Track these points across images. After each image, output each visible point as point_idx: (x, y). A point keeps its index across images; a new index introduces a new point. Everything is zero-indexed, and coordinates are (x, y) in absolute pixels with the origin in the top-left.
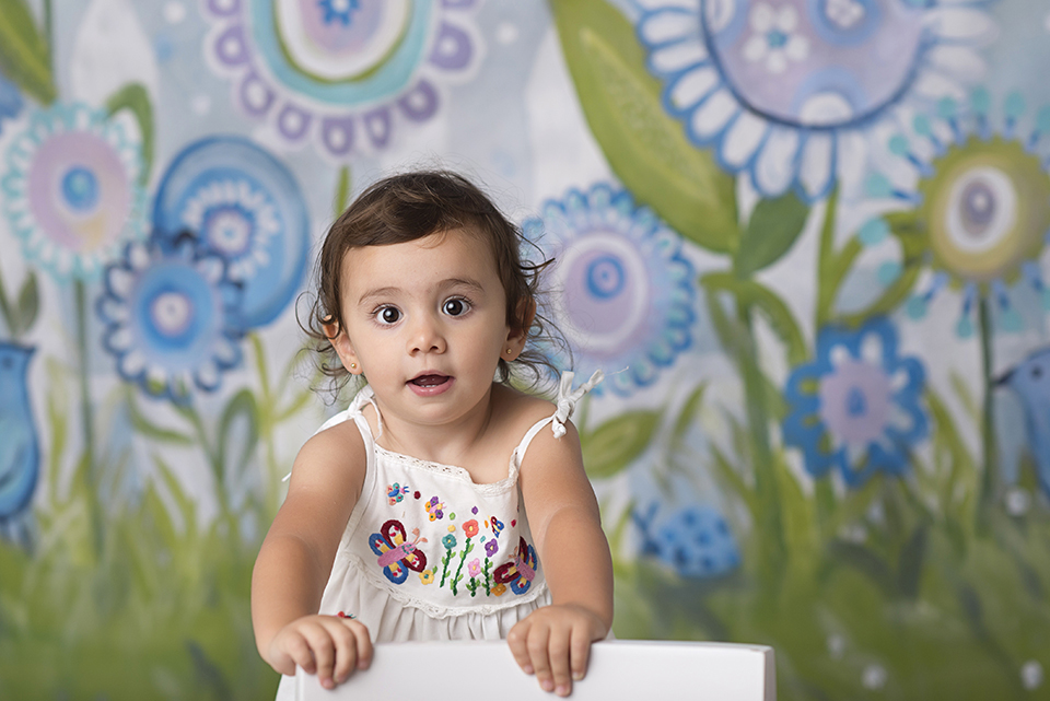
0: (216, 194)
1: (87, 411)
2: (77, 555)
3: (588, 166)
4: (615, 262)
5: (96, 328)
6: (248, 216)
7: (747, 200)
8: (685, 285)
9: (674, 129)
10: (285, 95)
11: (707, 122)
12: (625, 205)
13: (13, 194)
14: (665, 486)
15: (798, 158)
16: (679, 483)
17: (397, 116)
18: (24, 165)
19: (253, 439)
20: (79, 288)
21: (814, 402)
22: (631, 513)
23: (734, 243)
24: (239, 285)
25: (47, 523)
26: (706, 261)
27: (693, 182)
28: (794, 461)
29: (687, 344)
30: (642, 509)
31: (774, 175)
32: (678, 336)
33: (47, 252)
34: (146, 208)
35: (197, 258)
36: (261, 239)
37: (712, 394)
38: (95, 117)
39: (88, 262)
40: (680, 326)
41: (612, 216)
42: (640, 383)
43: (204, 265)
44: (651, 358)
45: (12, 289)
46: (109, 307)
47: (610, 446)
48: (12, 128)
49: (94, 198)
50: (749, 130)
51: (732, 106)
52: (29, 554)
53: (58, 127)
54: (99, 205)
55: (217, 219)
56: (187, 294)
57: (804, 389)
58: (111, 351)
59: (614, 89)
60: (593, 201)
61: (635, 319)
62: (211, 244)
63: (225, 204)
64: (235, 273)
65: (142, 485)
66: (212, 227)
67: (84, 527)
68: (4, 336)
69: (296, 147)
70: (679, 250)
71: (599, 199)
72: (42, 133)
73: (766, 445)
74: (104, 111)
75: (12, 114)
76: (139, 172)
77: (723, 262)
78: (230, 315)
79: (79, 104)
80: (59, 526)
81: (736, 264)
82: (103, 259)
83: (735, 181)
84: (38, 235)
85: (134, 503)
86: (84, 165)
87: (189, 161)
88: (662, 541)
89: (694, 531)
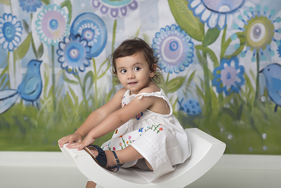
0: (85, 26)
1: (54, 76)
2: (49, 110)
3: (171, 21)
4: (176, 42)
5: (56, 57)
6: (93, 31)
7: (206, 29)
8: (192, 48)
9: (190, 12)
10: (102, 3)
11: (198, 11)
12: (179, 29)
13: (39, 25)
14: (185, 94)
15: (218, 19)
16: (188, 93)
17: (128, 8)
18: (41, 18)
19: (92, 83)
20: (53, 47)
21: (220, 76)
22: (177, 100)
23: (203, 39)
24: (90, 47)
25: (43, 102)
26: (196, 43)
27: (194, 25)
28: (214, 89)
29: (192, 62)
30: (180, 100)
31: (212, 23)
32: (190, 60)
33: (45, 39)
34: (69, 29)
35: (80, 41)
36: (96, 36)
37: (196, 73)
38: (58, 8)
39: (55, 41)
40: (190, 57)
41: (176, 32)
42: (181, 70)
43: (82, 42)
44: (184, 65)
45: (37, 47)
46: (59, 52)
47: (173, 85)
48: (39, 10)
49: (57, 26)
50: (207, 13)
51: (203, 7)
52: (39, 109)
53: (49, 10)
54: (58, 28)
55: (86, 31)
56: (78, 49)
57: (217, 72)
58: (60, 62)
59: (178, 3)
60: (172, 28)
61: (180, 56)
62: (84, 38)
63: (87, 28)
64: (89, 44)
65: (66, 93)
66: (84, 34)
67: (52, 103)
68: (35, 58)
69: (105, 15)
70: (190, 40)
71: (173, 28)
72: (46, 11)
73: (209, 85)
74: (60, 7)
75: (39, 6)
76: (68, 21)
77: (200, 43)
78: (88, 54)
79: (54, 5)
80: (45, 103)
81: (203, 43)
82: (59, 41)
83: (204, 25)
84: (43, 35)
85: (64, 97)
86: (55, 19)
87: (80, 18)
88: (184, 107)
89: (191, 105)
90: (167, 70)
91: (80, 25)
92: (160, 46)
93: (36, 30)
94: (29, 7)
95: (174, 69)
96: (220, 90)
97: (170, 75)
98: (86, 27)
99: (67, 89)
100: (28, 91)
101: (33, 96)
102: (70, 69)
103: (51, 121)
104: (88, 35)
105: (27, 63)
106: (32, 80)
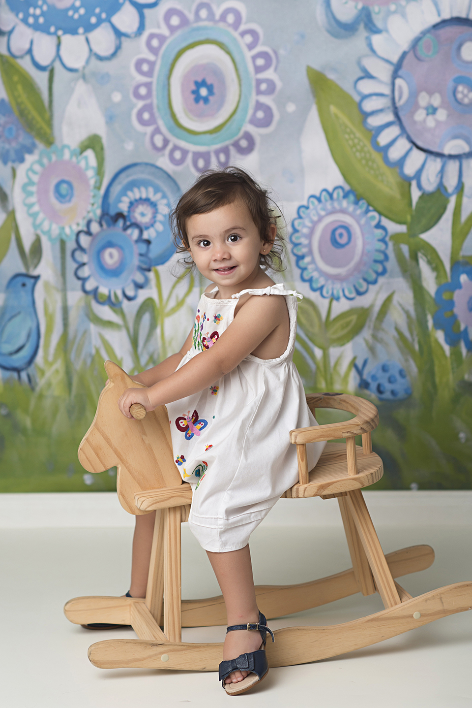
0: (136, 194)
1: (65, 310)
2: (57, 390)
3: (333, 178)
4: (346, 228)
5: (71, 266)
6: (154, 205)
7: (416, 194)
8: (383, 240)
9: (377, 157)
10: (174, 141)
11: (395, 154)
12: (352, 198)
13: (29, 194)
14: (372, 349)
15: (442, 172)
16: (379, 347)
17: (233, 151)
18: (35, 178)
19: (153, 326)
20: (63, 243)
21: (451, 303)
22: (353, 364)
23: (409, 218)
24: (148, 242)
25: (43, 373)
26: (393, 228)
27: (388, 185)
28: (440, 336)
29: (384, 272)
30: (360, 363)
31: (430, 182)
32: (380, 268)
33: (46, 226)
34: (99, 201)
35: (125, 228)
36: (160, 217)
37: (396, 298)
38: (73, 153)
39: (67, 230)
40: (381, 262)
41: (345, 203)
42: (359, 293)
43: (129, 231)
44: (365, 280)
45: (27, 245)
46: (78, 254)
47: (343, 328)
48: (29, 159)
49: (72, 196)
50: (417, 157)
51: (408, 145)
52: (33, 389)
53: (54, 158)
54: (74, 200)
55: (137, 207)
56: (120, 248)
57: (445, 296)
58: (79, 278)
59: (347, 136)
60: (335, 195)
61: (356, 258)
62: (133, 221)
63: (141, 199)
64: (146, 235)
65: (94, 351)
66: (134, 211)
67: (62, 375)
68: (23, 270)
69: (179, 168)
70: (379, 222)
71: (338, 194)
72: (45, 161)
73: (427, 327)
74: (78, 150)
75: (30, 151)
76: (96, 182)
77: (403, 229)
78: (143, 258)
79: (65, 146)
80: (48, 374)
81: (409, 229)
82: (76, 229)
83: (410, 185)
84: (41, 216)
85: (89, 361)
86: (66, 178)
87: (123, 176)
88: (369, 380)
89: (387, 375)
90: (327, 292)
91: (124, 192)
92: (310, 236)
93: (25, 205)
94: (8, 151)
95: (343, 291)
96: (453, 340)
97: (335, 303)
98: (137, 196)
99: (96, 342)
100: (8, 348)
101: (18, 360)
102: (102, 295)
103: (62, 416)
104: (143, 215)
105: (5, 282)
106: (17, 320)
